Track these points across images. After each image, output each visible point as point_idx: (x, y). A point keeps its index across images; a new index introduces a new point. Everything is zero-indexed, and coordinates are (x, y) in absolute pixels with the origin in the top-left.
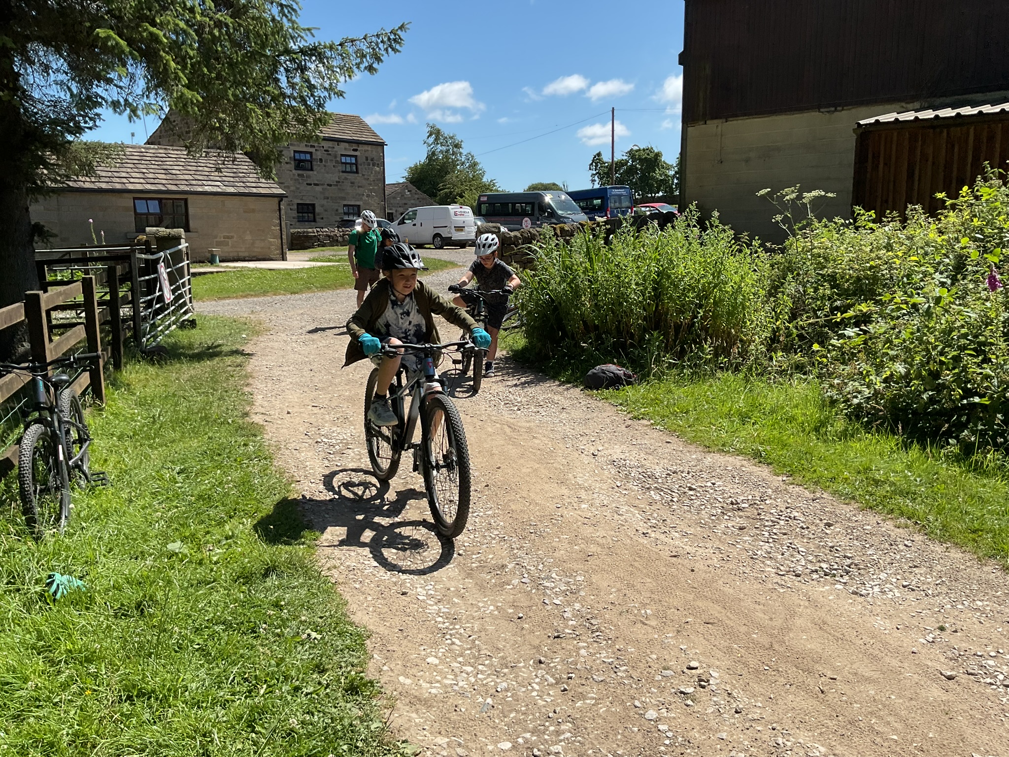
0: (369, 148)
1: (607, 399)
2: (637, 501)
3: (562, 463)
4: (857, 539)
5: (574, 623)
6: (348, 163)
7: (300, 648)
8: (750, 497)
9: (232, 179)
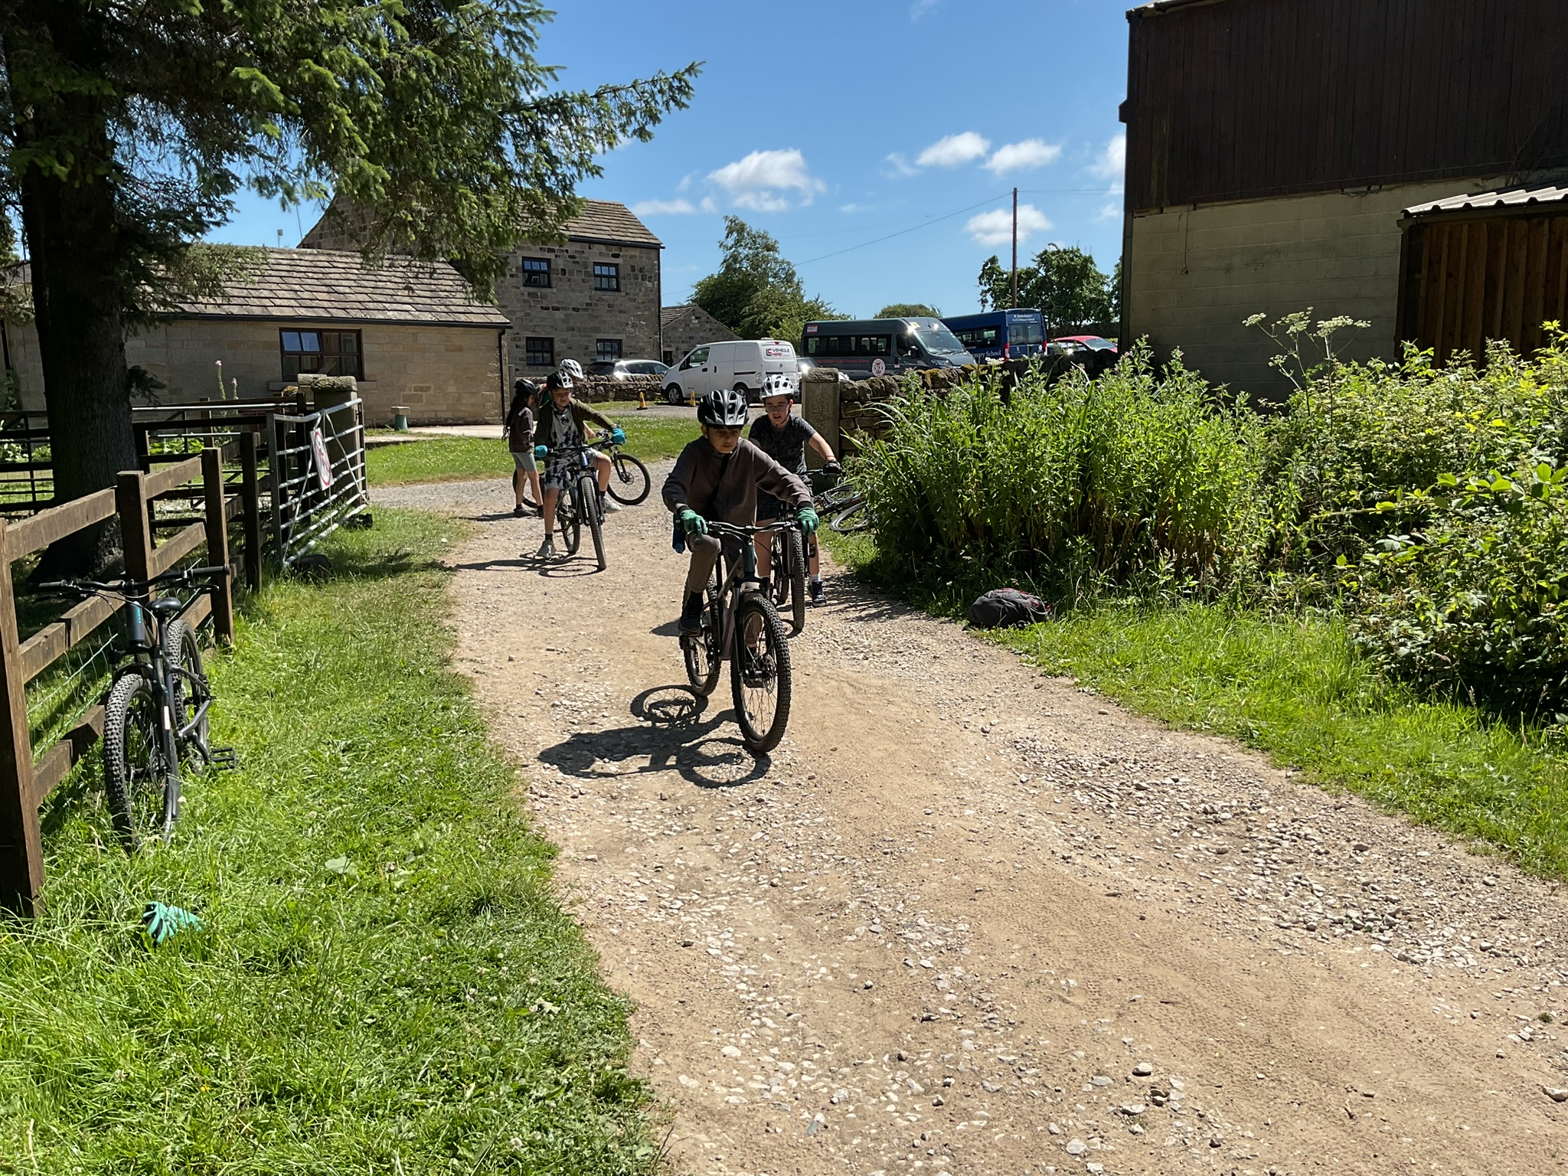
0: (636, 252)
1: (1005, 643)
2: (1053, 806)
3: (933, 744)
4: (1406, 872)
5: (954, 997)
6: (605, 276)
7: (526, 1027)
8: (1234, 803)
9: (428, 301)
